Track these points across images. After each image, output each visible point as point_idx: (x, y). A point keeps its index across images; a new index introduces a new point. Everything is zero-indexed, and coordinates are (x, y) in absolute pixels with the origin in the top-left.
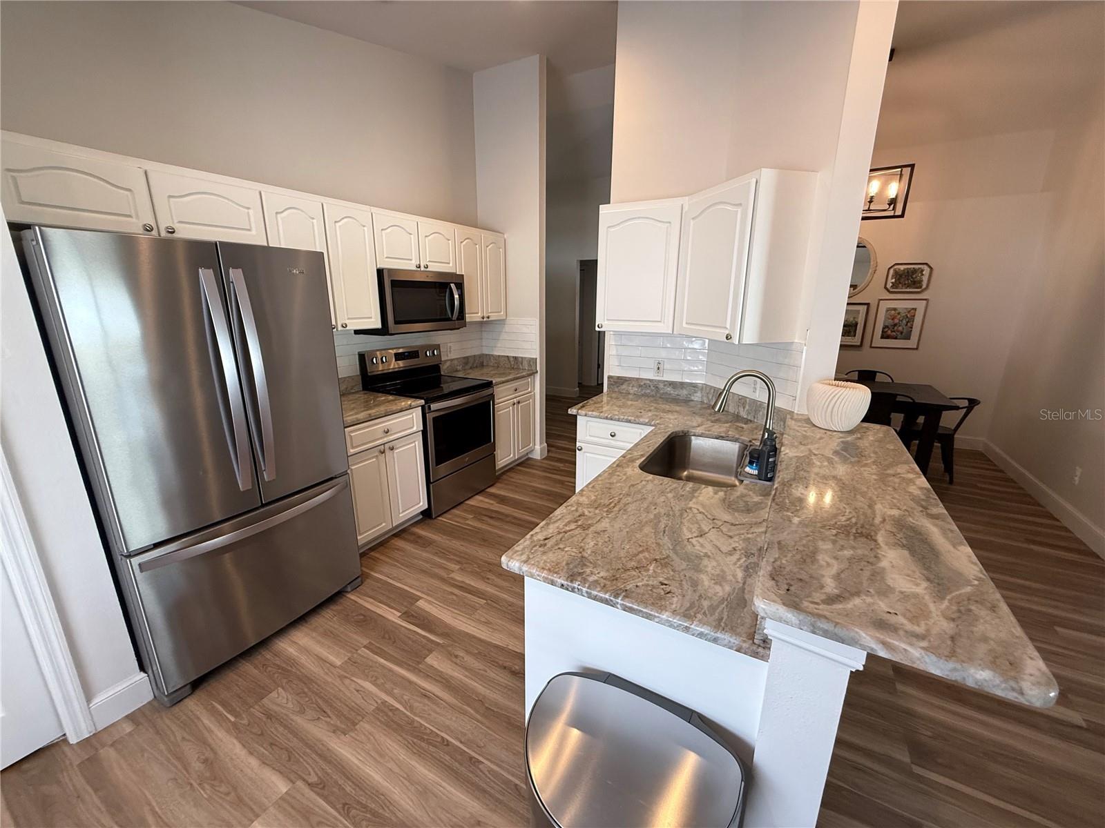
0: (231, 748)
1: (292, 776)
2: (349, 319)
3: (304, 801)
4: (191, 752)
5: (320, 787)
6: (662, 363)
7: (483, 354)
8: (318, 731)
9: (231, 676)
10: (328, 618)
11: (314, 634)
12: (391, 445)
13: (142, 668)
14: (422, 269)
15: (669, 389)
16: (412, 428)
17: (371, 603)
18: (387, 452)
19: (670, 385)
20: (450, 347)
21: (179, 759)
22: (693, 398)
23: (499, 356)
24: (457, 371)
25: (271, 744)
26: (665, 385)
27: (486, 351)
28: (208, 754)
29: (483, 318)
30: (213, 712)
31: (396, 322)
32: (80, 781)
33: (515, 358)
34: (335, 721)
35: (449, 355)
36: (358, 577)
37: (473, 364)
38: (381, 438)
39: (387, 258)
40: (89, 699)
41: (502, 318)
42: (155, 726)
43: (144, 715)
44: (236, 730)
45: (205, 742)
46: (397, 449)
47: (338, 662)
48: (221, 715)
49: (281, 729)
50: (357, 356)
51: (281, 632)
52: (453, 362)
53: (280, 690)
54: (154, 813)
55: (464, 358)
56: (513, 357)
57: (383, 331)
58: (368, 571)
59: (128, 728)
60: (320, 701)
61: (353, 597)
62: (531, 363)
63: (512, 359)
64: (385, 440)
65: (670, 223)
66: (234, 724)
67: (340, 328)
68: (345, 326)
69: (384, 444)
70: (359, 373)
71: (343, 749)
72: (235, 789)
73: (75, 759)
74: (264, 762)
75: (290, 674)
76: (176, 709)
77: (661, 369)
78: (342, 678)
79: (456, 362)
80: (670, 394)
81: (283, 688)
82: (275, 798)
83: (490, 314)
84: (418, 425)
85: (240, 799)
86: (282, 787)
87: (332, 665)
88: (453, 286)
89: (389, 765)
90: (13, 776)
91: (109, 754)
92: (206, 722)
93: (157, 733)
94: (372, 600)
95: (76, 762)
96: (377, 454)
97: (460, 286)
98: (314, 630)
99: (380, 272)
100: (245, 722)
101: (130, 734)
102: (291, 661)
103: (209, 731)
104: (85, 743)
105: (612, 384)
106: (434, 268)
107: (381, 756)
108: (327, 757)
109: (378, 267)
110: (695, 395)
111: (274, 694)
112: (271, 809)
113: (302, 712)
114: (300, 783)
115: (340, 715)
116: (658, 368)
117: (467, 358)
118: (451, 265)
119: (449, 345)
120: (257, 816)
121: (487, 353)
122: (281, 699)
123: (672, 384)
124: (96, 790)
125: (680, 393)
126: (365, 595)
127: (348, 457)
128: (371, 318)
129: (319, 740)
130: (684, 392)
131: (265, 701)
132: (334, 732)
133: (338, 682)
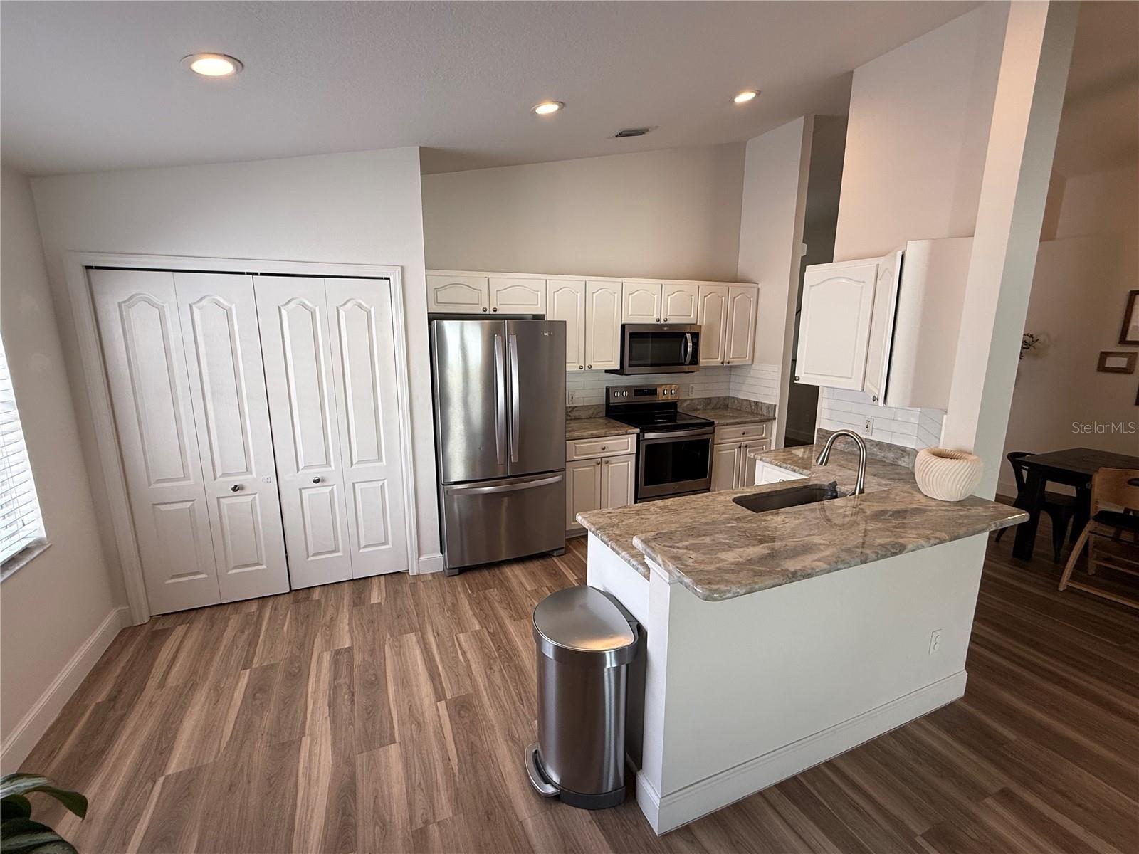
0: (465, 604)
1: (483, 626)
2: (594, 362)
3: (483, 637)
4: (449, 597)
5: (493, 635)
6: (871, 421)
7: (729, 397)
8: (503, 614)
9: (477, 574)
10: (536, 566)
11: (524, 571)
12: (607, 459)
13: (441, 552)
14: (662, 322)
15: (875, 450)
16: (627, 449)
17: (564, 567)
18: (603, 464)
19: (877, 445)
20: (692, 388)
21: (444, 598)
22: (900, 463)
23: (742, 399)
24: (697, 410)
25: (481, 609)
26: (872, 445)
27: (732, 395)
28: (455, 602)
29: (722, 363)
30: (464, 586)
31: (630, 366)
32: (408, 589)
33: (756, 403)
34: (513, 613)
35: (690, 394)
36: (563, 548)
37: (716, 405)
38: (599, 453)
39: (631, 315)
40: (419, 556)
41: (747, 363)
42: (439, 581)
43: (437, 575)
44: (469, 597)
45: (455, 596)
46: (611, 464)
47: (529, 589)
48: (466, 589)
49: (488, 605)
50: (605, 390)
51: (509, 562)
52: (694, 401)
53: (496, 589)
54: (428, 612)
55: (706, 399)
56: (754, 402)
57: (620, 372)
58: (572, 548)
59: (430, 578)
60: (510, 602)
61: (556, 560)
62: (770, 409)
63: (753, 404)
64: (602, 455)
65: (864, 282)
66: (469, 594)
67: (587, 368)
68: (590, 367)
69: (601, 458)
70: (604, 403)
71: (511, 627)
72: (459, 618)
73: (410, 581)
74: (475, 615)
75: (505, 586)
76: (450, 578)
77: (870, 427)
78: (527, 596)
79: (696, 402)
80: (877, 455)
81: (497, 589)
82: (472, 630)
83: (730, 360)
84: (632, 448)
85: (459, 624)
86: (477, 627)
87: (526, 589)
88: (688, 335)
89: (527, 642)
90: (389, 577)
91: (421, 584)
92: (459, 589)
93: (440, 584)
94: (565, 566)
95: (409, 582)
96: (594, 464)
97: (696, 336)
98: (525, 569)
99: (623, 326)
100: (475, 596)
101: (430, 581)
102: (507, 579)
103: (459, 593)
104: (417, 577)
105: (821, 438)
106: (672, 320)
107: (526, 637)
108: (502, 626)
109: (623, 322)
110: (903, 459)
111: (492, 590)
112: (470, 633)
113: (500, 602)
114: (485, 629)
115: (517, 611)
116: (867, 426)
117: (710, 399)
118: (692, 316)
119: (691, 385)
120: (463, 632)
121: (733, 396)
122: (494, 593)
123: (879, 445)
124: (412, 595)
125: (886, 455)
126: (563, 561)
127: (566, 462)
128: (611, 361)
129: (502, 618)
130: (891, 456)
131: (487, 591)
132: (510, 617)
133: (523, 598)
